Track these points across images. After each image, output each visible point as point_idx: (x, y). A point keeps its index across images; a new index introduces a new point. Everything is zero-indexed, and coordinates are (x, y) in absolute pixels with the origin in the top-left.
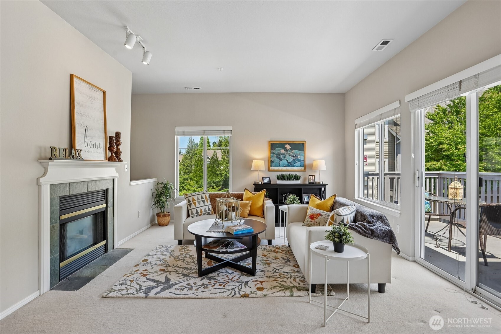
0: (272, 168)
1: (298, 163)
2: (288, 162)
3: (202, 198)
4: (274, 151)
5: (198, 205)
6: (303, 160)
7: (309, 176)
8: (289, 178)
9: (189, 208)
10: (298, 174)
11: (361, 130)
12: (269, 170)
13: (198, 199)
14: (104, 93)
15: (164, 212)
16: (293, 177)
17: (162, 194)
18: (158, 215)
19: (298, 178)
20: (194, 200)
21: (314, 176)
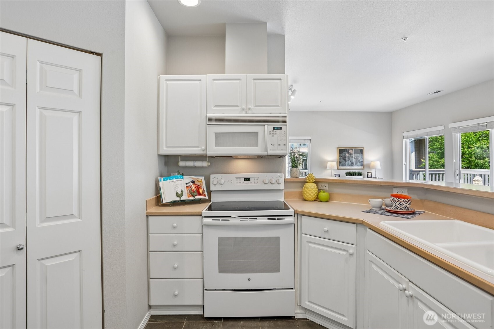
0: (340, 167)
1: (359, 163)
2: (351, 163)
4: (341, 155)
6: (362, 161)
7: (367, 173)
8: (354, 174)
10: (361, 171)
11: (407, 140)
12: (338, 169)
16: (357, 174)
19: (361, 174)
21: (371, 173)
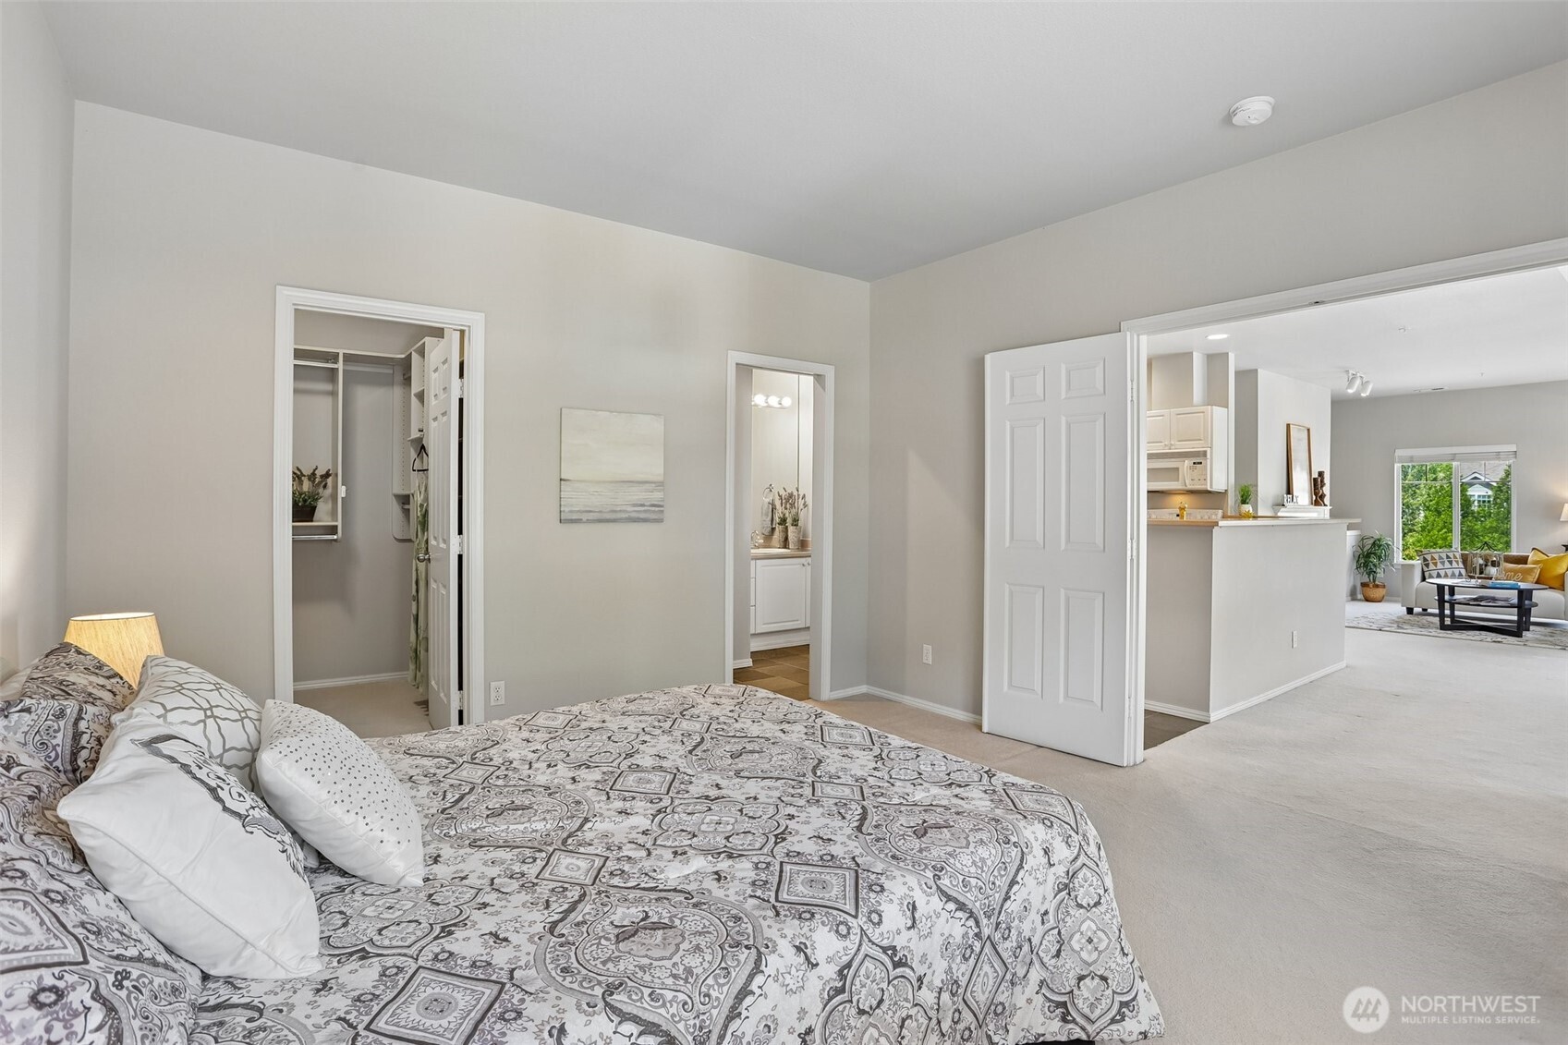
3: (1448, 557)
5: (1440, 566)
9: (1425, 569)
13: (1440, 558)
14: (1309, 430)
15: (1374, 581)
17: (1375, 554)
18: (1364, 585)
20: (1433, 558)
